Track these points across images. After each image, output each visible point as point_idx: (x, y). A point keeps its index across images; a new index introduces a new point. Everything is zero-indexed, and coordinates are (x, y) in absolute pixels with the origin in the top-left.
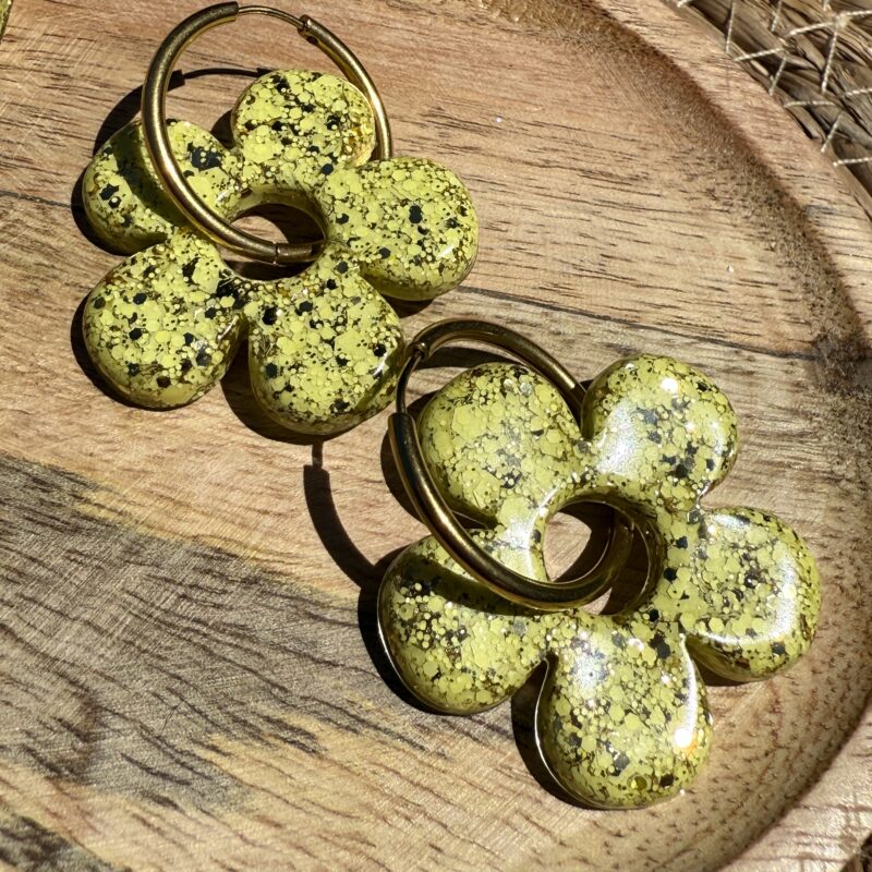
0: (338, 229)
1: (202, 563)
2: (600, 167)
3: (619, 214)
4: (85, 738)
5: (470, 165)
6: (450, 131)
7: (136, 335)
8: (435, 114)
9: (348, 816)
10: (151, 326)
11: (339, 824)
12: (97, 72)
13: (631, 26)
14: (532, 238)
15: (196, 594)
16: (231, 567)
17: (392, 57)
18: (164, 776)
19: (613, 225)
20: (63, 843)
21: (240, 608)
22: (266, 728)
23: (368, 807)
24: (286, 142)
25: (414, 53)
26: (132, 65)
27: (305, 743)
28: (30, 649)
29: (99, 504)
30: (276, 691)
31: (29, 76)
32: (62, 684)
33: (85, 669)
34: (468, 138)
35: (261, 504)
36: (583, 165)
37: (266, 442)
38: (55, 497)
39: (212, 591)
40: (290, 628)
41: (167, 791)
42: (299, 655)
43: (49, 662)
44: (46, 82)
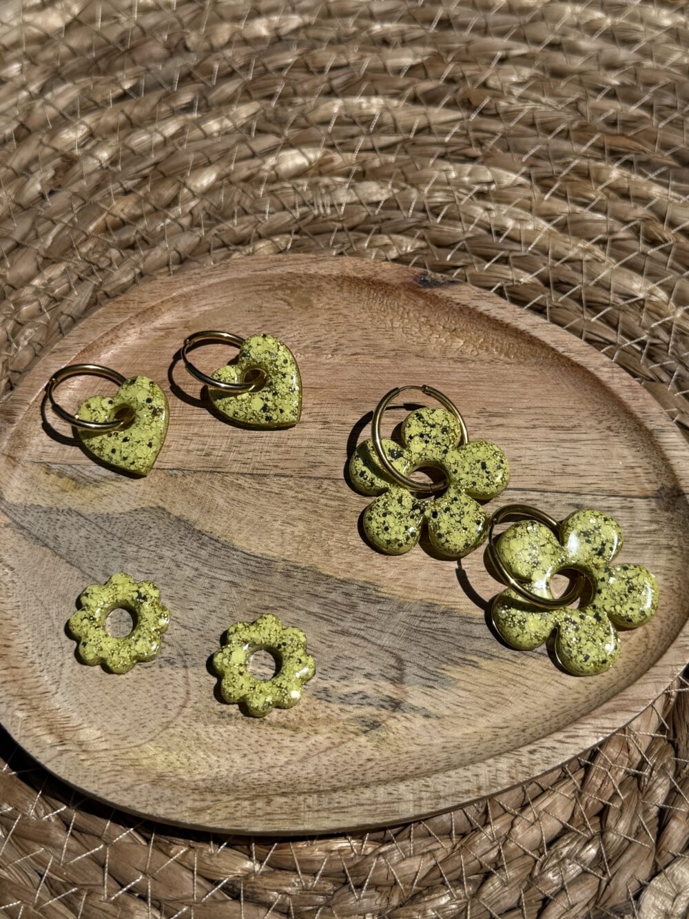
0: (454, 476)
1: (426, 609)
2: (558, 424)
3: (568, 445)
4: (400, 670)
5: (500, 433)
6: (490, 418)
7: (387, 529)
8: (482, 412)
9: (493, 686)
10: (392, 525)
11: (490, 689)
12: (339, 418)
13: (566, 354)
14: (532, 462)
15: (426, 620)
16: (436, 609)
17: (460, 387)
18: (429, 679)
19: (567, 450)
20: (401, 702)
21: (443, 623)
22: (460, 661)
23: (499, 683)
24: (427, 442)
25: (469, 382)
26: (352, 412)
27: (475, 665)
28: (373, 643)
29: (385, 592)
30: (461, 649)
31: (313, 425)
32: (388, 654)
33: (394, 648)
34: (497, 421)
35: (441, 585)
36: (550, 424)
37: (440, 562)
38: (369, 591)
39: (430, 618)
40: (461, 627)
41: (431, 683)
42: (467, 636)
43: (381, 647)
44: (320, 427)
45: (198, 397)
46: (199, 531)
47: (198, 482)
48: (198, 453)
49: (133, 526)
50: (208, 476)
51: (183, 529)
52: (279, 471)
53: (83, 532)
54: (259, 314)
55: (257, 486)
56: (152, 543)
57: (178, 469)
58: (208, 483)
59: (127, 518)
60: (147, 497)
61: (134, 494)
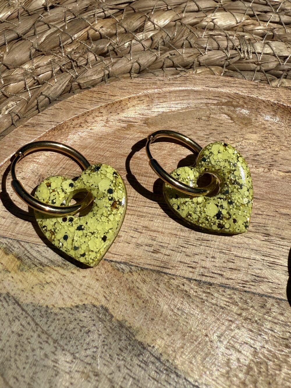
44: (263, 238)
45: (151, 190)
46: (141, 343)
47: (144, 281)
48: (147, 248)
49: (71, 326)
50: (154, 276)
51: (124, 337)
52: (224, 281)
53: (16, 327)
54: (208, 123)
55: (204, 296)
56: (89, 352)
57: (125, 263)
58: (155, 285)
59: (66, 314)
60: (91, 292)
61: (77, 286)
